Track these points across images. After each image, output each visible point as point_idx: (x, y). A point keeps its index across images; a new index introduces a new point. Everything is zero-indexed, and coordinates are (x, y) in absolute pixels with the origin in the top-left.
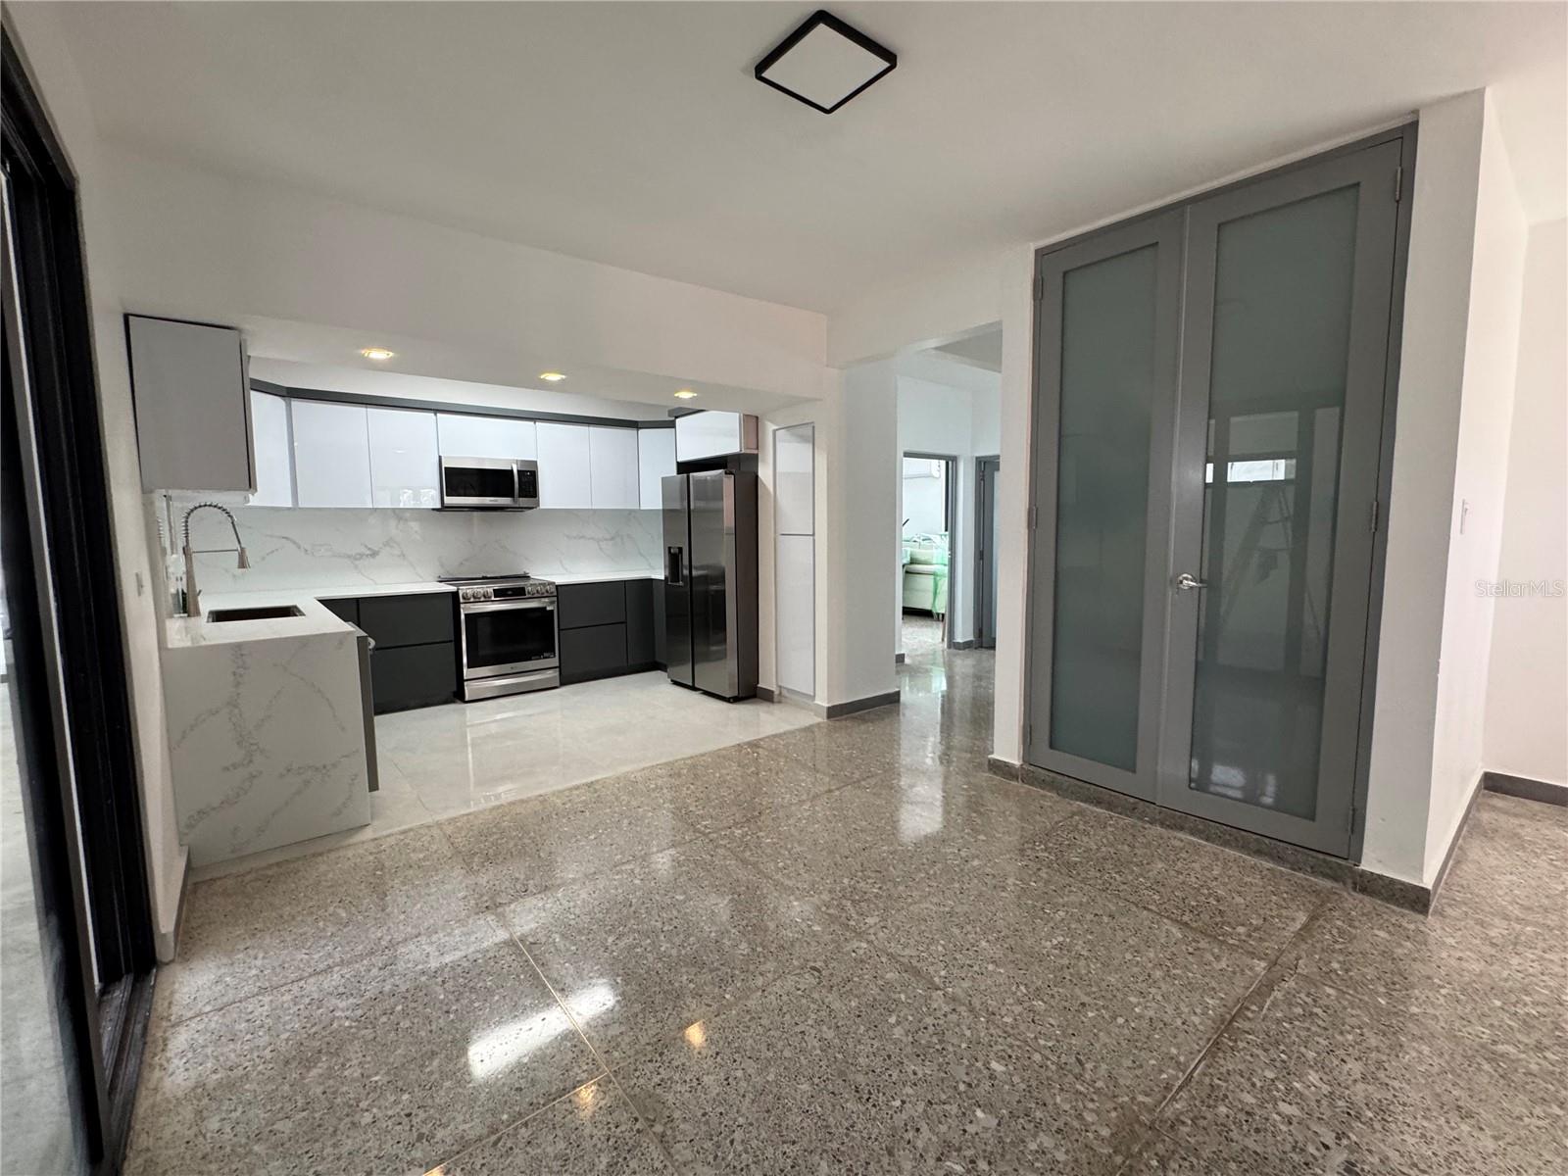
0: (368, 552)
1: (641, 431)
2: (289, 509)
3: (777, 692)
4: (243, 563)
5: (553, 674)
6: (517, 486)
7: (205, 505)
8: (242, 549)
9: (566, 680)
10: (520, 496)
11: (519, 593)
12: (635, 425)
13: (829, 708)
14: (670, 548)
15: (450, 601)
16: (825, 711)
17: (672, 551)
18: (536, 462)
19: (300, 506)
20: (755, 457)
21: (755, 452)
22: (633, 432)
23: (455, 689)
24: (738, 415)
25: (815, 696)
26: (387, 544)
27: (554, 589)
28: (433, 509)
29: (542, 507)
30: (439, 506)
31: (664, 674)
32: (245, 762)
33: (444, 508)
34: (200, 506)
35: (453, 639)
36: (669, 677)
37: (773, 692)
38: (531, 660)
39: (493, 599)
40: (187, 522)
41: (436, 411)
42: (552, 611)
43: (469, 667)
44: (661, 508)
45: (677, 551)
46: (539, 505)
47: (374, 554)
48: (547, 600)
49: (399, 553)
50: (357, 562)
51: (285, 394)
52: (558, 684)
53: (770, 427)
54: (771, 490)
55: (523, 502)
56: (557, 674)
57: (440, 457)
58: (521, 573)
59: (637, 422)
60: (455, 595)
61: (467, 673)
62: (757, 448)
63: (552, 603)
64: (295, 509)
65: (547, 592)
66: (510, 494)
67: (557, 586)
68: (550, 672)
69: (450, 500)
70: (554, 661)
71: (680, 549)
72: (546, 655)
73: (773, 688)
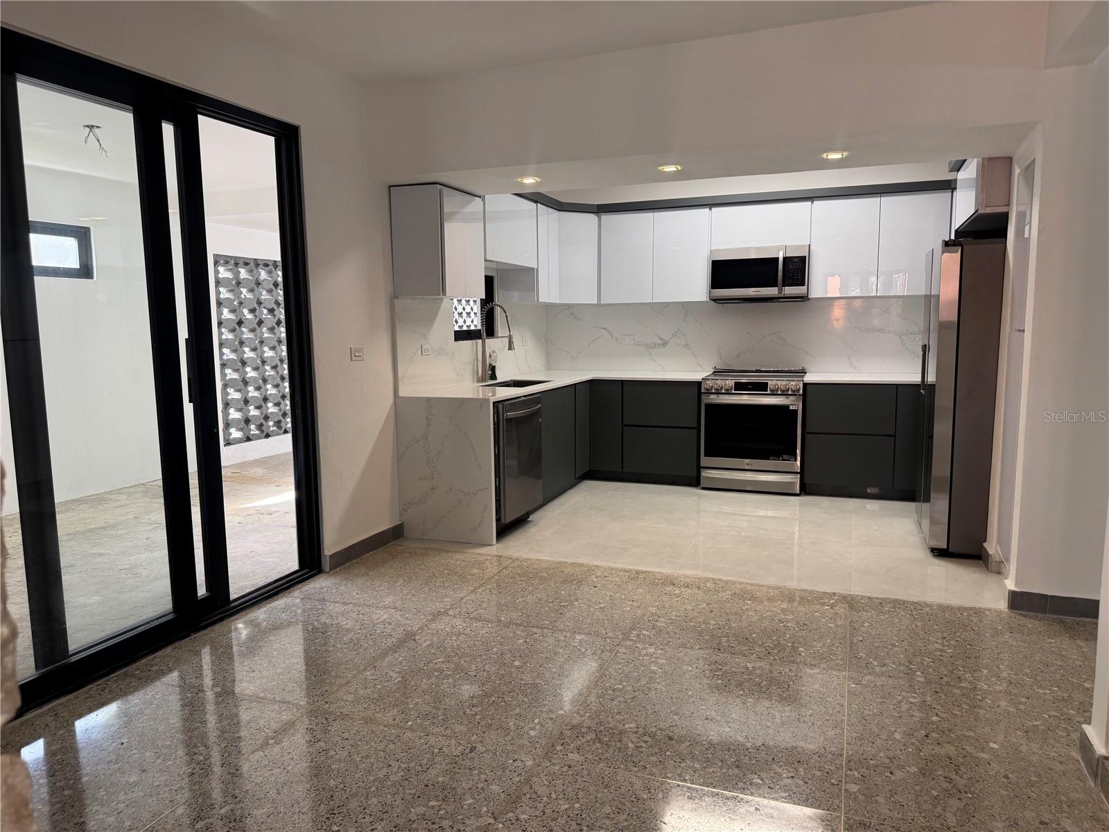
0: (660, 342)
3: (994, 558)
5: (794, 479)
6: (780, 274)
9: (807, 489)
10: (786, 285)
11: (760, 388)
15: (695, 390)
16: (1008, 594)
19: (602, 303)
23: (696, 474)
25: (1010, 571)
26: (673, 335)
27: (801, 388)
29: (813, 295)
30: (708, 299)
32: (430, 478)
35: (696, 426)
37: (990, 555)
39: (733, 392)
41: (712, 205)
42: (796, 411)
43: (706, 455)
46: (810, 294)
47: (664, 344)
48: (792, 398)
49: (684, 343)
50: (651, 351)
51: (596, 210)
52: (798, 491)
53: (1016, 172)
55: (789, 291)
56: (799, 480)
57: (710, 251)
60: (700, 385)
61: (705, 461)
63: (798, 402)
64: (599, 305)
66: (774, 284)
67: (805, 384)
68: (790, 476)
69: (718, 293)
70: (795, 465)
72: (785, 457)
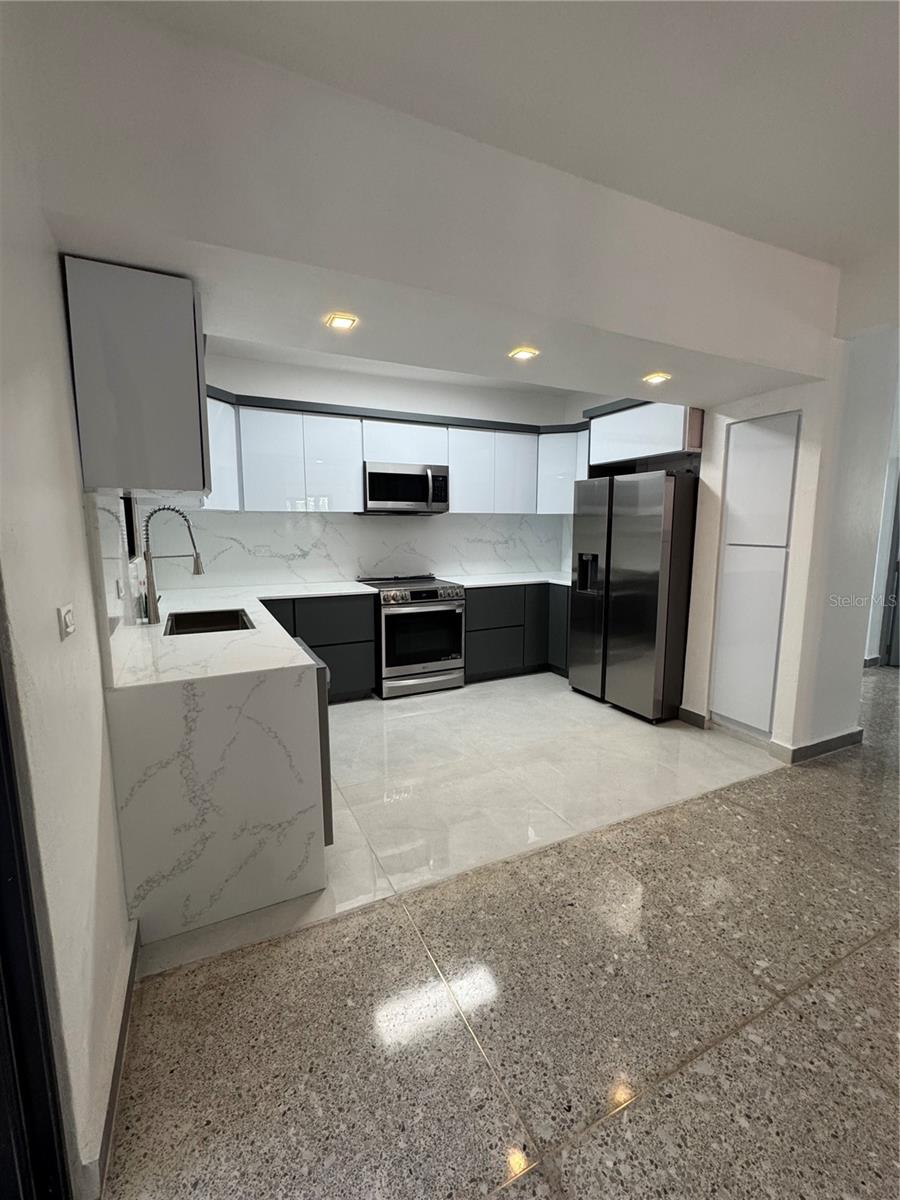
0: (300, 553)
1: (542, 437)
2: (237, 512)
3: (707, 718)
4: (198, 570)
5: (459, 675)
6: (431, 490)
7: (164, 509)
8: (197, 554)
9: (469, 680)
10: (433, 501)
11: (432, 595)
12: (536, 430)
13: (794, 751)
14: (581, 555)
15: (371, 602)
16: (791, 753)
17: (584, 558)
18: (447, 467)
19: (246, 510)
20: (698, 456)
21: (698, 450)
22: (535, 437)
23: (374, 686)
24: (683, 407)
25: (771, 732)
26: (315, 546)
27: (463, 593)
28: (355, 513)
29: (452, 510)
30: (362, 510)
31: (566, 681)
32: (198, 823)
33: (367, 512)
34: (160, 510)
35: (373, 638)
36: (570, 684)
37: (704, 717)
38: (440, 660)
39: (410, 601)
40: (147, 526)
41: (363, 417)
42: (460, 614)
43: (387, 666)
44: (572, 513)
45: (590, 558)
46: (448, 509)
47: (304, 555)
48: (456, 603)
49: (325, 554)
50: (290, 562)
51: (234, 401)
52: (462, 684)
53: (723, 421)
54: (718, 491)
55: (436, 506)
56: (462, 674)
57: (364, 463)
58: (426, 574)
59: (539, 427)
60: (377, 596)
61: (385, 671)
62: (701, 446)
63: (460, 606)
64: (241, 512)
65: (457, 594)
66: (425, 499)
67: (466, 589)
68: (457, 671)
69: (371, 504)
70: (459, 662)
71: (595, 557)
72: (454, 656)
73: (704, 713)
